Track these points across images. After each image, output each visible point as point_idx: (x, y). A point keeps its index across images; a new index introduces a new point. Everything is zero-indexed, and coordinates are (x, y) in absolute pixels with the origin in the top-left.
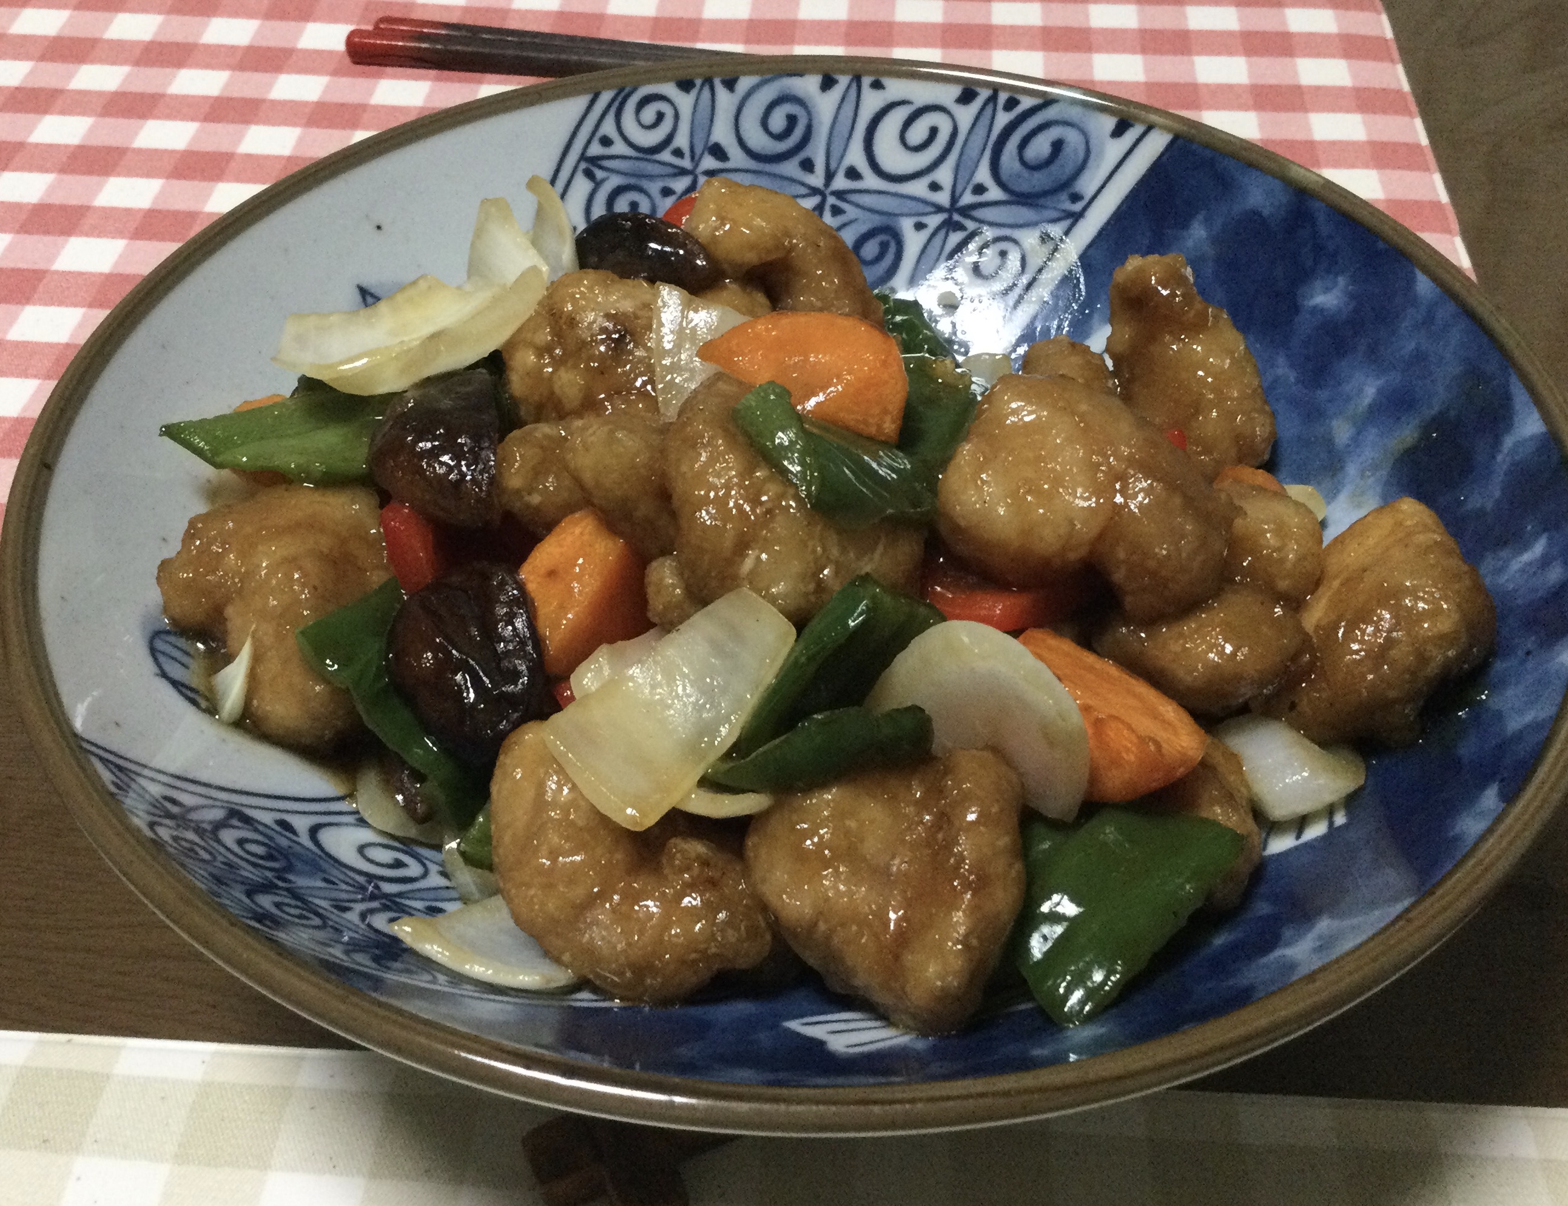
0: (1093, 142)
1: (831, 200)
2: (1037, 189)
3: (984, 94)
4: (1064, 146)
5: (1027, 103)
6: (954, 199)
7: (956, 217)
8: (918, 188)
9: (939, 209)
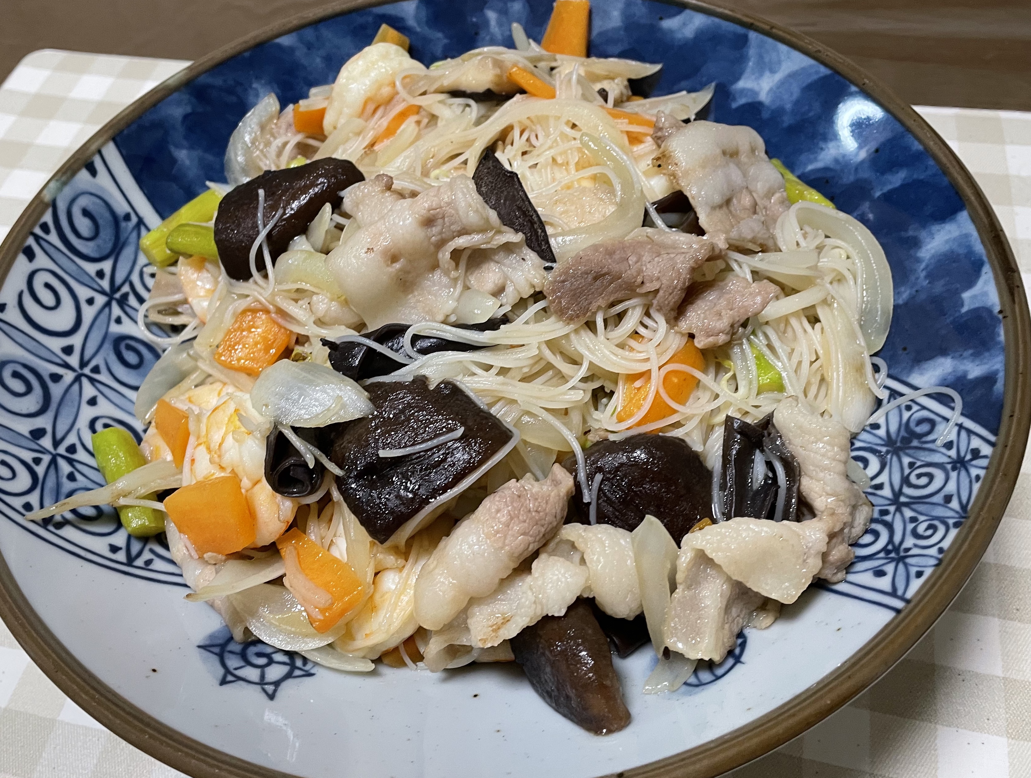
0: (93, 191)
1: (87, 371)
2: (113, 238)
3: (31, 241)
4: (88, 209)
5: (48, 218)
6: (103, 292)
7: (117, 296)
8: (88, 313)
9: (108, 304)
